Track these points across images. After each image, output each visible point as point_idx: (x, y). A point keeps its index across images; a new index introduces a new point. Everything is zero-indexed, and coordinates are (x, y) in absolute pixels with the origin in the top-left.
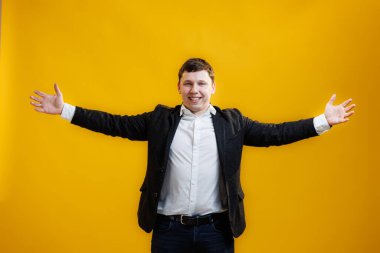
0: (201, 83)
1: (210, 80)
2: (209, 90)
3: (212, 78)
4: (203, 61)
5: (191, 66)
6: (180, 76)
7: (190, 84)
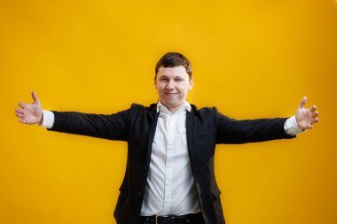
0: (177, 79)
1: (187, 75)
2: (186, 86)
3: (190, 74)
4: (181, 56)
5: (169, 61)
6: (157, 71)
7: (166, 79)
